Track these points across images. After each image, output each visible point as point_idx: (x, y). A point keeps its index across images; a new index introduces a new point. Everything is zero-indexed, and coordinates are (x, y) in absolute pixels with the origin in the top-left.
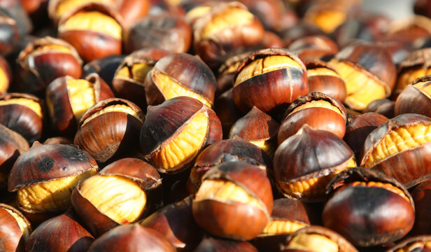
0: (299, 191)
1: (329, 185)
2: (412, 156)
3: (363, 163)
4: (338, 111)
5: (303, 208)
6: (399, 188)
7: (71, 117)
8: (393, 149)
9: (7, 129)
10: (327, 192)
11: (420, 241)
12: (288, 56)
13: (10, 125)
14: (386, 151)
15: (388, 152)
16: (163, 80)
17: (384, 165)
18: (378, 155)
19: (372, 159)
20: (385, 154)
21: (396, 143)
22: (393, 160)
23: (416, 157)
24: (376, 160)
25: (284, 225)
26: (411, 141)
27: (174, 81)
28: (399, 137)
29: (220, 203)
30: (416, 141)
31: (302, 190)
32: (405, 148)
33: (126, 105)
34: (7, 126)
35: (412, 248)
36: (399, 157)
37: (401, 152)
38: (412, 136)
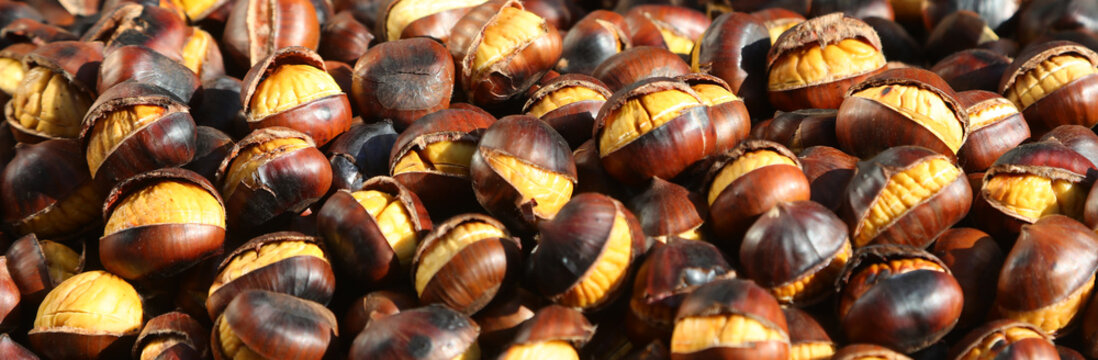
0: (790, 295)
1: (838, 280)
2: (928, 211)
3: (857, 232)
4: (790, 163)
5: (813, 321)
6: (933, 261)
7: (390, 256)
8: (897, 205)
9: (296, 298)
10: (838, 290)
11: (999, 332)
12: (678, 89)
13: (296, 290)
14: (888, 210)
15: (892, 210)
16: (508, 166)
17: (893, 231)
18: (877, 217)
19: (870, 225)
20: (888, 214)
21: (899, 196)
22: (904, 222)
23: (934, 211)
24: (876, 226)
25: (800, 350)
26: (917, 188)
27: (525, 164)
28: (899, 187)
29: (734, 349)
30: (924, 187)
31: (793, 292)
32: (915, 201)
33: (483, 222)
34: (293, 294)
35: (991, 345)
36: (911, 216)
37: (912, 208)
38: (917, 181)
